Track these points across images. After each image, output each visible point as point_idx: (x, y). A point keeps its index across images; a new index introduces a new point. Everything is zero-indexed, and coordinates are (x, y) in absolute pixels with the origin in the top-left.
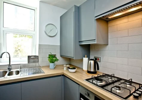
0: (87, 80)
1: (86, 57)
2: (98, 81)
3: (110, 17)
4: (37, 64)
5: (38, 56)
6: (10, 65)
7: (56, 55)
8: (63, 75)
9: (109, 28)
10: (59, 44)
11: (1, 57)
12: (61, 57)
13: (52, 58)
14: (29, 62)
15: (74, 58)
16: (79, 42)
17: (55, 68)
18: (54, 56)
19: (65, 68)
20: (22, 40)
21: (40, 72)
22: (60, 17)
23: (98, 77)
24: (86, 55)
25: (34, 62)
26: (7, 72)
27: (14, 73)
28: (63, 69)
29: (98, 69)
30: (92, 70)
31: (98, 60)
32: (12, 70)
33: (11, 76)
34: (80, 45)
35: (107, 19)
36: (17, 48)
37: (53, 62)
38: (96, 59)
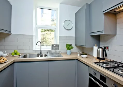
0: (95, 63)
1: (96, 46)
2: (104, 65)
3: (117, 10)
4: (58, 51)
5: (59, 45)
6: (41, 50)
7: (71, 44)
8: (77, 59)
9: (117, 20)
10: (74, 36)
11: (37, 45)
12: (76, 46)
13: (69, 47)
14: (52, 49)
15: (86, 47)
16: (90, 33)
17: (71, 54)
18: (70, 45)
19: (78, 54)
20: (46, 34)
21: (60, 56)
22: (75, 14)
23: (105, 62)
24: (96, 44)
25: (56, 49)
26: (39, 55)
27: (44, 56)
28: (77, 55)
29: (106, 56)
30: (101, 57)
31: (107, 48)
32: (42, 54)
33: (42, 57)
34: (91, 36)
35: (115, 12)
36: (43, 40)
37: (69, 50)
38: (105, 48)
